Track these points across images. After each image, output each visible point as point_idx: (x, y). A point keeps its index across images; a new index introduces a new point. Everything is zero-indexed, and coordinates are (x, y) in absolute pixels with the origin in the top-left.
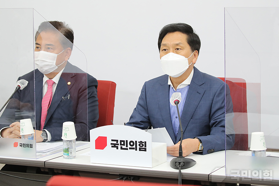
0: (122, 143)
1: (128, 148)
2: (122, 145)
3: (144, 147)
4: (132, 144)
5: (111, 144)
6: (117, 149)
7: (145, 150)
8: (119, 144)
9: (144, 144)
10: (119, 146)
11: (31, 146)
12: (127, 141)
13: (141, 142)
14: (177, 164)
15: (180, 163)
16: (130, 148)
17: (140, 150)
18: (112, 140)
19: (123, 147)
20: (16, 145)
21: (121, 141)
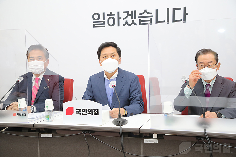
0: (83, 111)
1: (87, 113)
2: (83, 112)
3: (97, 113)
4: (89, 111)
5: (76, 111)
6: (80, 114)
7: (98, 115)
8: (81, 111)
9: (97, 111)
10: (81, 113)
11: (25, 115)
12: (86, 109)
13: (95, 109)
14: (118, 122)
15: (120, 122)
16: (88, 114)
17: (95, 114)
18: (77, 109)
19: (84, 113)
20: (15, 114)
21: (82, 110)
